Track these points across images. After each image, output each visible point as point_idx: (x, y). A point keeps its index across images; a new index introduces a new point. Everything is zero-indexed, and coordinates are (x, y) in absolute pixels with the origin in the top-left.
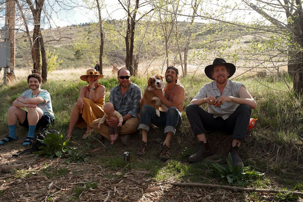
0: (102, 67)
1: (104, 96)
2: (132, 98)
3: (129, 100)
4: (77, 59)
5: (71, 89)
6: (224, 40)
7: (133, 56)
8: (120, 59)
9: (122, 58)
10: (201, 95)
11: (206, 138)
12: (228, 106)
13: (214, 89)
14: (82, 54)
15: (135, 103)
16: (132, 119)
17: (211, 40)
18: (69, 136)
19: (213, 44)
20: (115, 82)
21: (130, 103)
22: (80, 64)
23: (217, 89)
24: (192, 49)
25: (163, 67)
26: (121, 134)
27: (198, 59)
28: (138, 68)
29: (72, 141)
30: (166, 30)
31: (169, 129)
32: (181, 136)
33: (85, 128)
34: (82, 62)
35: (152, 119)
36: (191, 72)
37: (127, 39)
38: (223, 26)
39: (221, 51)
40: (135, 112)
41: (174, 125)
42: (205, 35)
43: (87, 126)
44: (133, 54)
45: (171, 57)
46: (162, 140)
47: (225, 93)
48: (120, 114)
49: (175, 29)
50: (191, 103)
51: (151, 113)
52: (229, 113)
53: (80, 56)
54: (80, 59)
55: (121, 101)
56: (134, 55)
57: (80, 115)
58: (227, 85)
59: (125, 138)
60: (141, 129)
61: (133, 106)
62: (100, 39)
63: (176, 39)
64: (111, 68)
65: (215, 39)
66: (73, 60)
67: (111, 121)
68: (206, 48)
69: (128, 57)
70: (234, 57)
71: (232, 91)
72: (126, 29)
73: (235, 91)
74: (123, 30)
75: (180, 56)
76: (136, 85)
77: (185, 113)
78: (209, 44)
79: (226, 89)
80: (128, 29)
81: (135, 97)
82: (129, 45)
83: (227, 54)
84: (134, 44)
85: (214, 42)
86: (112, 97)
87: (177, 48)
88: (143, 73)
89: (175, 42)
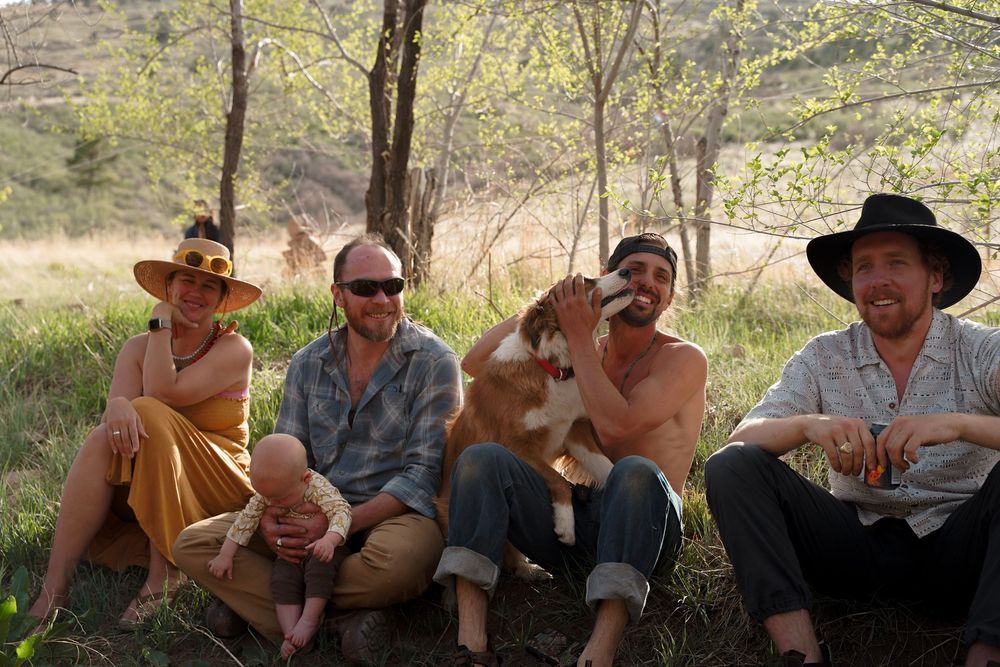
0: (233, 234)
1: (248, 395)
2: (410, 407)
3: (392, 413)
4: (82, 183)
5: (59, 352)
6: (923, 97)
7: (410, 177)
8: (328, 191)
9: (339, 188)
10: (788, 397)
11: (818, 635)
12: (939, 461)
13: (863, 362)
14: (113, 159)
15: (421, 434)
16: (403, 519)
17: (848, 95)
18: (49, 606)
19: (859, 117)
20: (304, 316)
21: (393, 436)
22: (94, 216)
23: (877, 365)
24: (742, 142)
25: (577, 239)
26: (341, 603)
27: (775, 198)
28: (434, 244)
29: (62, 635)
30: (596, 36)
31: (609, 579)
32: (676, 621)
33: (135, 567)
34: (107, 204)
35: (512, 522)
36: (732, 270)
37: (377, 79)
38: (914, 24)
39: (906, 160)
40: (419, 486)
41: (639, 562)
42: (811, 66)
43: (148, 557)
44: (410, 165)
45: (626, 185)
46: (570, 641)
47: (921, 388)
48: (338, 497)
49: (645, 29)
50: (735, 439)
51: (507, 491)
52: (943, 501)
53: (98, 169)
54: (99, 183)
55: (344, 422)
56: (416, 170)
57: (118, 494)
58: (927, 343)
59: (364, 627)
60: (454, 577)
61: (410, 451)
62: (228, 78)
63: (654, 86)
64: (278, 238)
65: (872, 91)
66: (56, 191)
67: (289, 529)
68: (819, 137)
69: (383, 179)
70: (973, 191)
71: (957, 376)
72: (376, 24)
73: (976, 373)
74: (359, 33)
75: (676, 182)
76: (429, 333)
77: (700, 497)
78: (838, 116)
79: (924, 366)
80: (385, 27)
81: (424, 402)
82: (389, 113)
83: (937, 177)
84: (415, 111)
85: (867, 108)
86: (294, 395)
87: (654, 134)
88: (463, 273)
89: (644, 100)
